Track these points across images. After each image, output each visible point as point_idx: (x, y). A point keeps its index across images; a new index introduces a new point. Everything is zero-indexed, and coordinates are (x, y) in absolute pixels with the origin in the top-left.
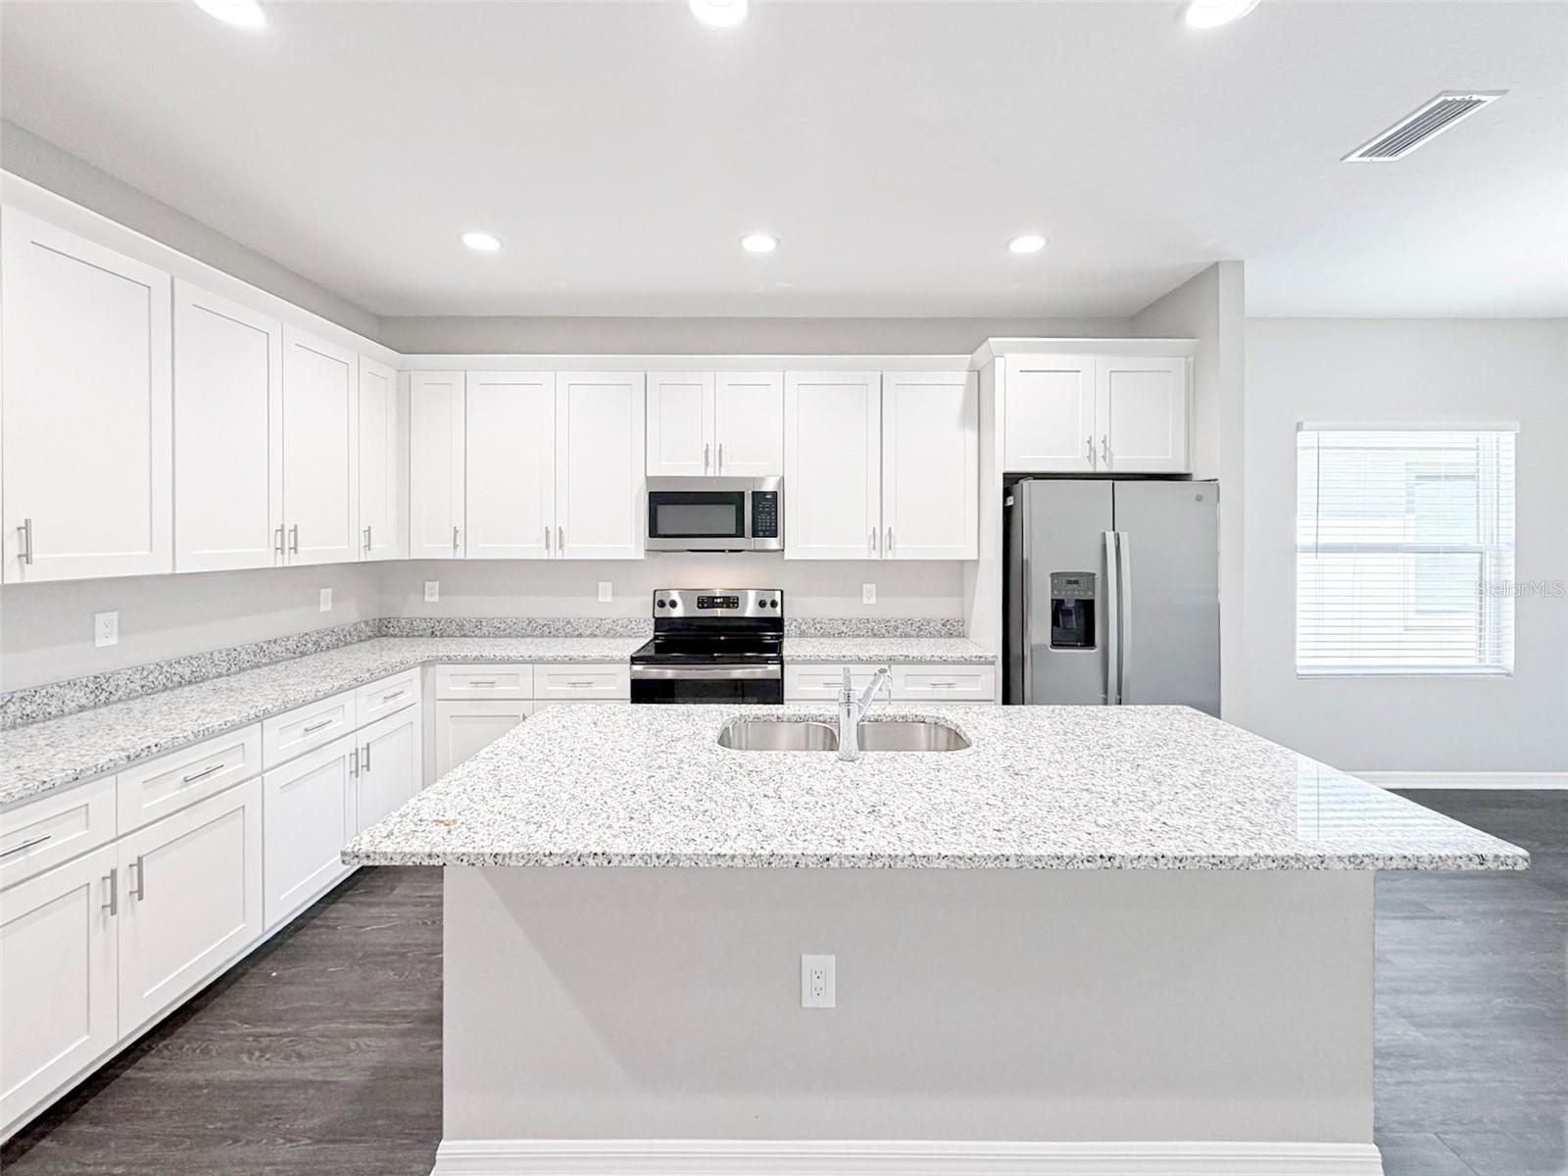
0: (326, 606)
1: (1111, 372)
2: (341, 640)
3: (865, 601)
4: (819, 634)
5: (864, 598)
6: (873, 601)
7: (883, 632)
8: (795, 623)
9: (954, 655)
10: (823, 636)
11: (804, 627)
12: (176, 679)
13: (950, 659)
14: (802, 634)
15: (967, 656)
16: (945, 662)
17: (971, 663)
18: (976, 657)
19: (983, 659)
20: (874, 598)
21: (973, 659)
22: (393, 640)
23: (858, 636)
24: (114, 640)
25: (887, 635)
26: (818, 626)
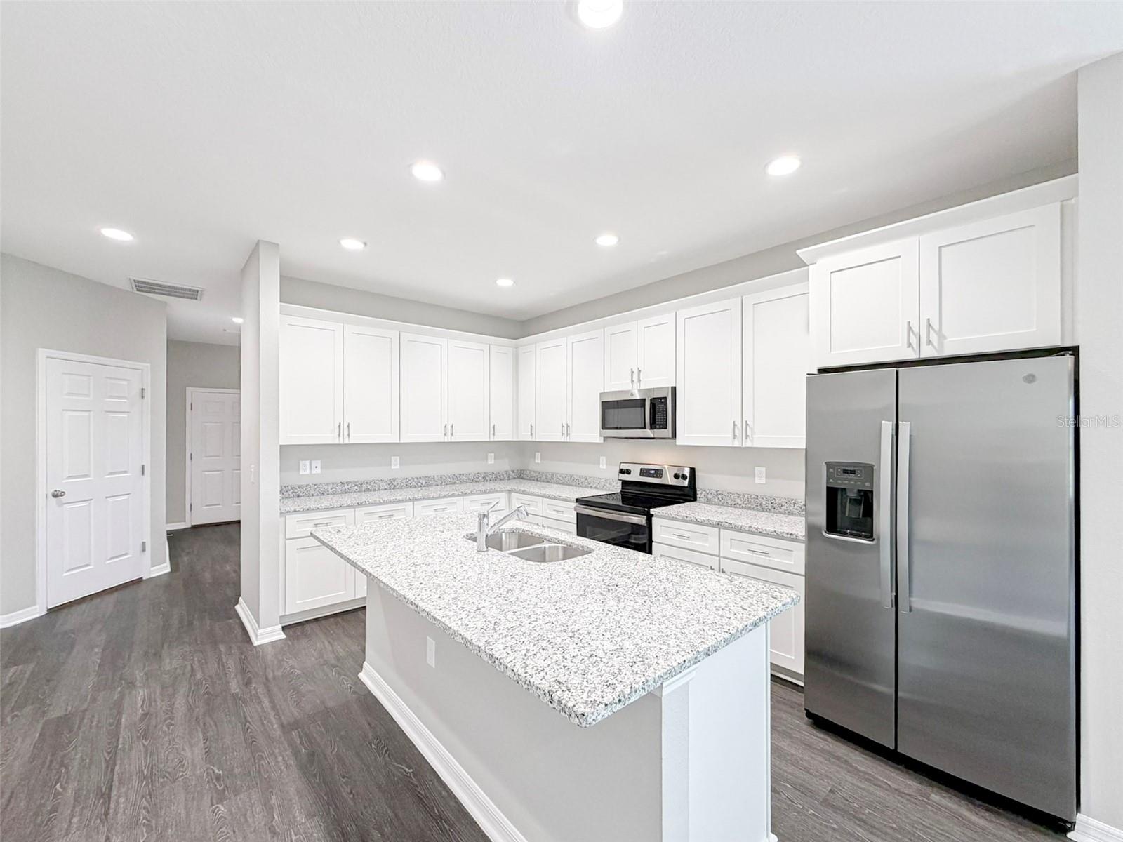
0: (491, 461)
1: (940, 247)
2: (498, 477)
3: (757, 481)
4: (721, 504)
5: (756, 478)
6: (763, 481)
7: (770, 507)
8: (704, 492)
9: (768, 529)
10: (723, 505)
11: (710, 497)
12: (419, 484)
13: (765, 532)
14: (709, 502)
15: (779, 531)
16: (761, 534)
17: (783, 538)
18: (787, 534)
19: (794, 537)
20: (764, 479)
21: (785, 535)
22: (525, 481)
23: (750, 508)
24: (398, 467)
25: (772, 510)
26: (720, 496)
